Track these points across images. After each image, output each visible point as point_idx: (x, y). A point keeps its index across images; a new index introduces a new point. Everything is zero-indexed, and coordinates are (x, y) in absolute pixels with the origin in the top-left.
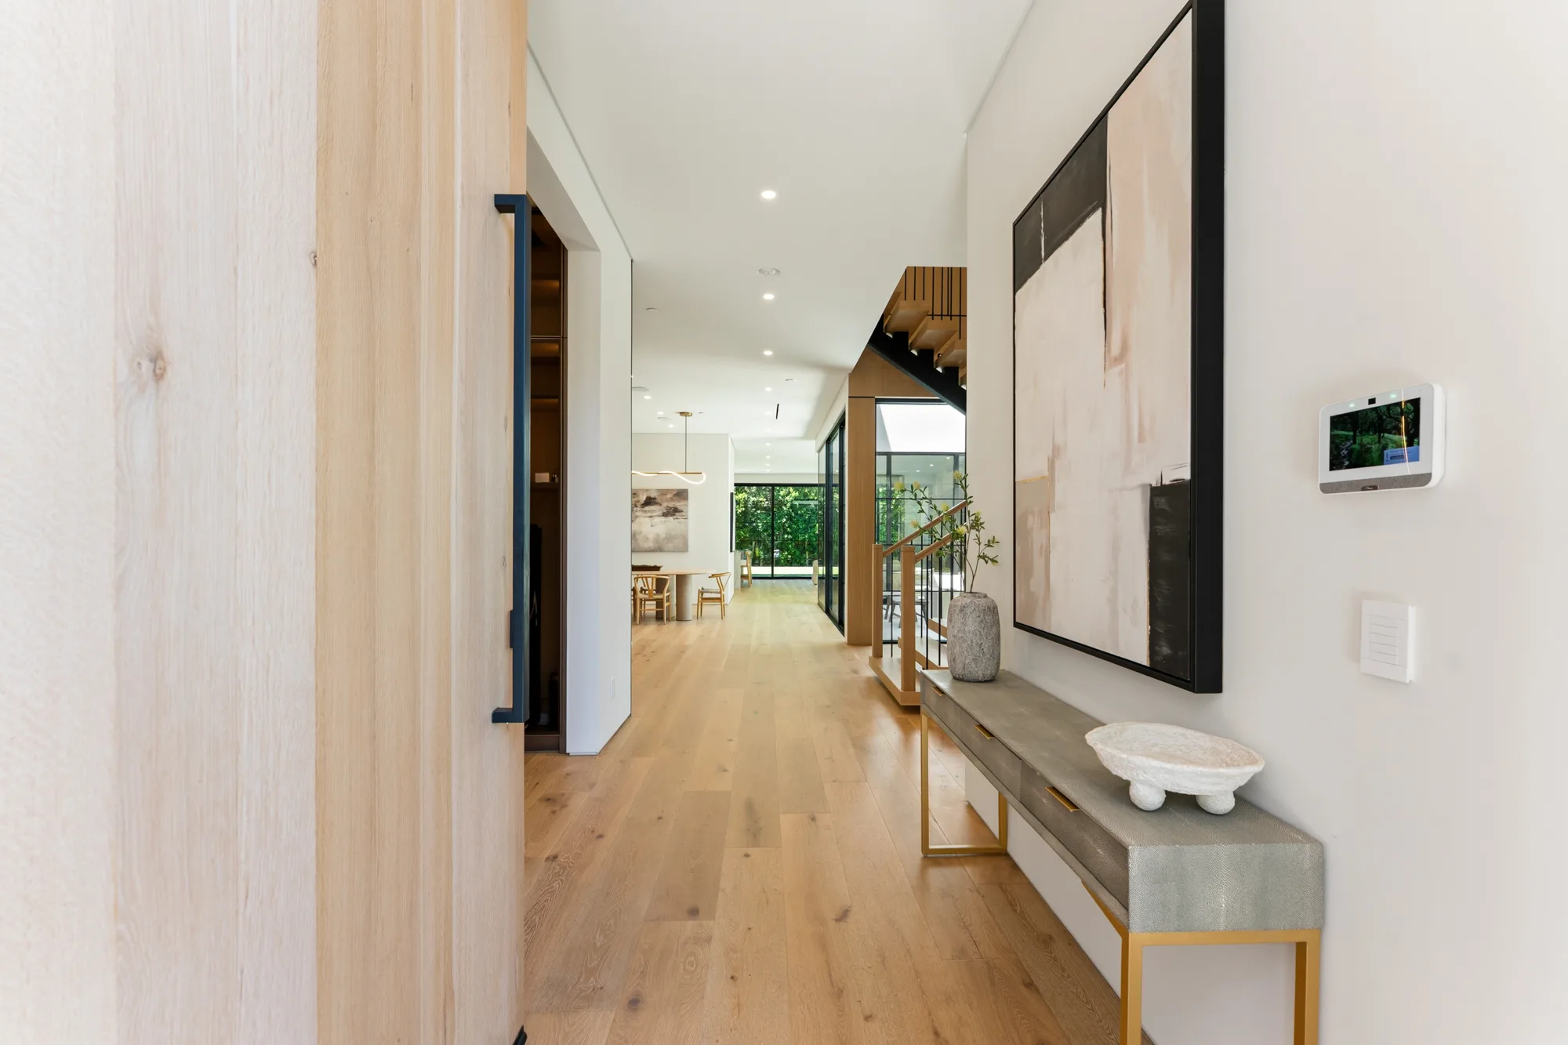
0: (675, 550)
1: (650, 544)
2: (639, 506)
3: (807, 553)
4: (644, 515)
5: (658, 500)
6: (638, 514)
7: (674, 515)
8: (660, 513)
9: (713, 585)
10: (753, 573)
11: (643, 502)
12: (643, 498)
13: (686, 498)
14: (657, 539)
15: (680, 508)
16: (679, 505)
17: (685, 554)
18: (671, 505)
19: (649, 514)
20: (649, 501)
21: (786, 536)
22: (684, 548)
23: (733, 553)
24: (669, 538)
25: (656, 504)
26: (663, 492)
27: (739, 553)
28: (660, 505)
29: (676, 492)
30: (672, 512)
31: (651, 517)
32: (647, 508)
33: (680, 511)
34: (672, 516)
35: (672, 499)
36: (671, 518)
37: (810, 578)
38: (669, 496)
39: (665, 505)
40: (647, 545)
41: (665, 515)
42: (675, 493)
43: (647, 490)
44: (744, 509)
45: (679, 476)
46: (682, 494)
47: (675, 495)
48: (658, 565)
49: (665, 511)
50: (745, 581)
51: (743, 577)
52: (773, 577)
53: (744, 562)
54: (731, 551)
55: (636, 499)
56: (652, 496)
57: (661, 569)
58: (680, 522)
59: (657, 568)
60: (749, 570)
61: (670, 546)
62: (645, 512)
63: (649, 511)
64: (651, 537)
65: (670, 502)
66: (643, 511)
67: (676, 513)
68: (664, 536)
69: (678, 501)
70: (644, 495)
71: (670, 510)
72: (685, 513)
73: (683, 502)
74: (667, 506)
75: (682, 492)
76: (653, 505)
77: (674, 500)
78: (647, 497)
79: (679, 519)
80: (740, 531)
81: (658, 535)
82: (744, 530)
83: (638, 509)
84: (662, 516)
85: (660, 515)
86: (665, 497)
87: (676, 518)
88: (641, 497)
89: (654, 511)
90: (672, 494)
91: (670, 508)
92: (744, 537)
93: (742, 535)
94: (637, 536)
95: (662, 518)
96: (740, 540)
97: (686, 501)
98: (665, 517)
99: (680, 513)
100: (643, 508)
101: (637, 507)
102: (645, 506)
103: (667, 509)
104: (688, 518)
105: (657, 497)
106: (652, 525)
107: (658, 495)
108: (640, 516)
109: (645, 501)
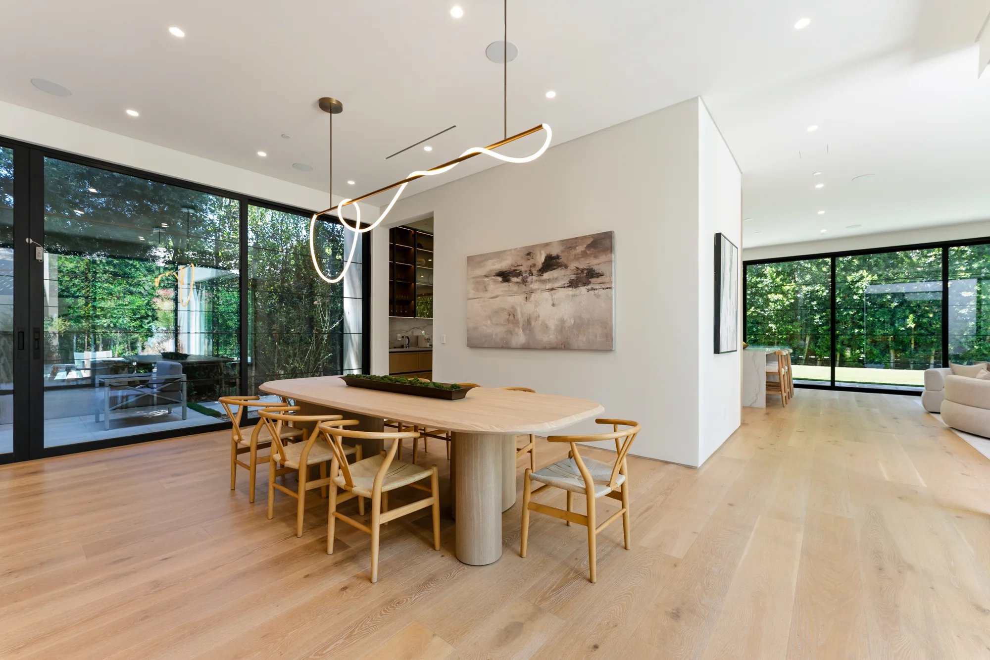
0: (591, 349)
1: (551, 337)
2: (535, 272)
3: (892, 352)
4: (543, 287)
5: (563, 260)
6: (535, 286)
7: (589, 283)
8: (565, 281)
11: (540, 266)
12: (541, 259)
13: (610, 249)
14: (561, 328)
15: (597, 269)
16: (594, 263)
17: (608, 356)
18: (583, 264)
19: (549, 286)
20: (551, 263)
21: (856, 331)
22: (605, 345)
24: (580, 325)
25: (559, 265)
26: (570, 244)
28: (566, 267)
29: (593, 241)
30: (588, 276)
31: (552, 289)
32: (546, 276)
33: (599, 275)
34: (585, 284)
35: (584, 254)
36: (583, 290)
37: (919, 394)
38: (580, 249)
39: (573, 266)
40: (545, 339)
41: (573, 284)
42: (589, 241)
43: (547, 245)
44: (793, 301)
46: (603, 243)
47: (589, 247)
49: (573, 277)
50: (775, 394)
52: (833, 386)
55: (531, 262)
56: (554, 253)
58: (598, 296)
61: (582, 340)
62: (544, 282)
63: (549, 280)
64: (552, 324)
65: (583, 259)
66: (541, 281)
67: (592, 280)
68: (573, 322)
69: (596, 257)
70: (541, 254)
71: (582, 275)
72: (607, 277)
73: (603, 258)
74: (577, 268)
75: (604, 238)
76: (555, 269)
77: (590, 255)
78: (546, 257)
79: (597, 289)
80: (788, 325)
81: (563, 321)
82: (794, 323)
83: (534, 278)
84: (569, 286)
85: (567, 285)
86: (573, 252)
87: (593, 289)
88: (538, 258)
89: (556, 279)
90: (585, 246)
91: (582, 271)
92: (794, 332)
93: (791, 329)
94: (533, 323)
95: (570, 291)
96: (788, 336)
97: (609, 255)
98: (574, 289)
99: (600, 280)
100: (541, 275)
101: (532, 275)
102: (543, 273)
103: (578, 274)
104: (613, 285)
105: (560, 255)
106: (553, 305)
107: (563, 252)
108: (536, 290)
109: (544, 263)
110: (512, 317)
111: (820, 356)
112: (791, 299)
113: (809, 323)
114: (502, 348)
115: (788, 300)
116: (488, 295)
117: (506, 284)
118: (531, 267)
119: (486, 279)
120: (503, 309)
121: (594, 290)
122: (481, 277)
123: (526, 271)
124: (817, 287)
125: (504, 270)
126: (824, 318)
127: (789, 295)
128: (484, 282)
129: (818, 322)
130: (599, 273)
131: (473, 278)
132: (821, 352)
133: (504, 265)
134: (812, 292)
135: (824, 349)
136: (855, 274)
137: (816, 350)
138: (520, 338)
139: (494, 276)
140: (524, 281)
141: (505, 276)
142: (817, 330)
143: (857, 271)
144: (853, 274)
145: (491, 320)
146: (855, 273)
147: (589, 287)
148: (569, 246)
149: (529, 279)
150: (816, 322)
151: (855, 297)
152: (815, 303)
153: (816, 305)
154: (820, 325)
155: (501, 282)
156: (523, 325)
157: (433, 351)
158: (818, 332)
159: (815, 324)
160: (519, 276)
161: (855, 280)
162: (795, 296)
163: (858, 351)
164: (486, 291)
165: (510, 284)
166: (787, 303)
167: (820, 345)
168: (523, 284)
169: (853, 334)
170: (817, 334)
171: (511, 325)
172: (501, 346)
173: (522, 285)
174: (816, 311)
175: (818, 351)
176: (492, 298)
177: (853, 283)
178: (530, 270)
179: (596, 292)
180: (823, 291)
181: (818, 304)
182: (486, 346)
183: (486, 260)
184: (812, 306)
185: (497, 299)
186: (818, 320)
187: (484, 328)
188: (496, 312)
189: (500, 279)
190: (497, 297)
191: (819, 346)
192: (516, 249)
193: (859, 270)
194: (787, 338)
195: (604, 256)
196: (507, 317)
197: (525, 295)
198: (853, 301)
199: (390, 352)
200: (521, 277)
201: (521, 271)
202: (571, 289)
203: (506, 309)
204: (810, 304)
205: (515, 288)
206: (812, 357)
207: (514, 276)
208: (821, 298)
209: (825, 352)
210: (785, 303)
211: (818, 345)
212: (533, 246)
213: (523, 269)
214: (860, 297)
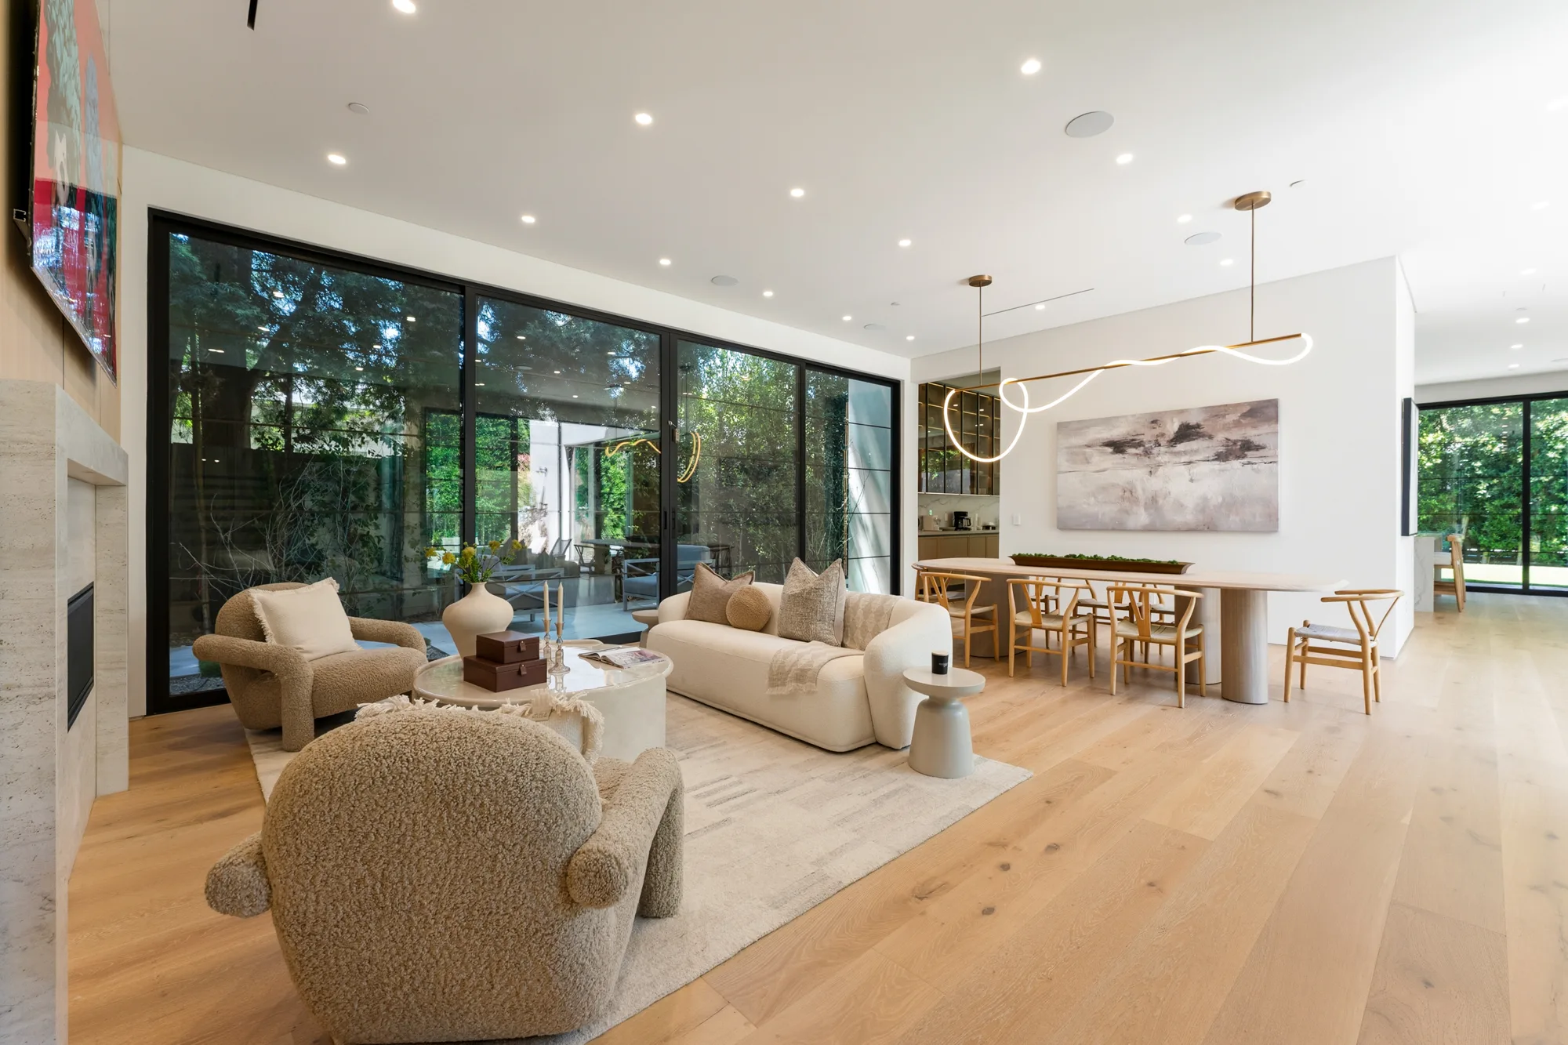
0: (1246, 529)
1: (1189, 517)
2: (1163, 443)
4: (1176, 460)
5: (1205, 429)
6: (1162, 459)
7: (1245, 456)
8: (1211, 454)
9: (1337, 620)
10: (1466, 578)
11: (1172, 436)
12: (1172, 427)
13: (1275, 419)
14: (1203, 507)
15: (1256, 441)
16: (1252, 434)
17: (1272, 538)
18: (1236, 435)
19: (1184, 459)
20: (1187, 433)
21: (1554, 508)
22: (1269, 524)
23: (1411, 538)
24: (1231, 504)
25: (1200, 436)
26: (1217, 412)
27: (1429, 539)
28: (1211, 437)
29: (1248, 408)
30: (1244, 449)
31: (1190, 463)
32: (1180, 447)
33: (1258, 448)
34: (1238, 457)
35: (1237, 424)
36: (1235, 464)
38: (1232, 418)
39: (1221, 436)
40: (1179, 519)
41: (1220, 457)
42: (1245, 410)
43: (1181, 412)
44: (1439, 461)
45: (1235, 353)
46: (1263, 412)
47: (1244, 415)
48: (1179, 560)
49: (1222, 449)
50: (1445, 596)
51: (1440, 585)
52: (1526, 590)
53: (1446, 558)
54: (1405, 531)
55: (1158, 431)
56: (1193, 421)
57: (1189, 570)
58: (1258, 471)
59: (1175, 568)
60: (1459, 572)
61: (1234, 520)
62: (1177, 453)
63: (1185, 453)
64: (1190, 503)
65: (1236, 429)
66: (1172, 453)
67: (1249, 453)
68: (1220, 500)
69: (1254, 427)
70: (1173, 422)
71: (1234, 448)
72: (1270, 449)
73: (1264, 429)
74: (1227, 439)
75: (1267, 407)
76: (1194, 440)
77: (1245, 426)
78: (1180, 426)
79: (1256, 463)
80: (1430, 499)
81: (1205, 499)
82: (1441, 497)
83: (1162, 449)
84: (1216, 459)
85: (1212, 458)
86: (1221, 421)
87: (1249, 463)
88: (1168, 426)
89: (1196, 451)
90: (1239, 415)
91: (1235, 443)
92: (1440, 510)
93: (1436, 506)
94: (1161, 502)
95: (1217, 465)
96: (1430, 516)
97: (1273, 426)
98: (1223, 463)
99: (1261, 453)
100: (1172, 446)
101: (1160, 445)
102: (1176, 444)
103: (1228, 446)
104: (1279, 460)
105: (1202, 423)
106: (1192, 480)
107: (1205, 420)
108: (1166, 463)
109: (1177, 432)
110: (1127, 494)
111: (1488, 549)
112: (1435, 457)
113: (1469, 496)
114: (1113, 530)
115: (1429, 460)
116: (1091, 468)
117: (1120, 456)
118: (1157, 436)
119: (1088, 450)
120: (1114, 485)
121: (1253, 464)
122: (1080, 447)
123: (1150, 441)
124: (1483, 439)
125: (1116, 440)
126: (1495, 488)
127: (1432, 452)
128: (1084, 453)
129: (1484, 495)
130: (1259, 446)
131: (1067, 448)
132: (1490, 542)
133: (1117, 433)
134: (1475, 445)
135: (1495, 536)
136: (1552, 418)
137: (1480, 538)
138: (1142, 517)
139: (1100, 446)
140: (1146, 452)
141: (1118, 447)
142: (1482, 506)
143: (1555, 413)
144: (1548, 417)
145: (1095, 497)
146: (1552, 415)
147: (1245, 461)
148: (1214, 414)
149: (1155, 450)
150: (1480, 494)
151: (1551, 454)
152: (1479, 464)
153: (1480, 468)
154: (1488, 500)
155: (1112, 453)
156: (1146, 503)
157: (1000, 535)
158: (1484, 509)
159: (1480, 496)
160: (1140, 446)
161: (1551, 428)
162: (1444, 453)
163: (1555, 541)
164: (1088, 463)
165: (1126, 456)
166: (1429, 464)
167: (1488, 531)
168: (1145, 456)
169: (1547, 514)
170: (1481, 514)
171: (1127, 504)
172: (1110, 528)
173: (1143, 457)
174: (1479, 476)
175: (1483, 540)
176: (1098, 471)
177: (1549, 432)
178: (1157, 440)
179: (1255, 466)
180: (1494, 446)
181: (1484, 466)
182: (1089, 528)
183: (1088, 427)
184: (1473, 469)
185: (1106, 472)
186: (1485, 492)
187: (1085, 506)
188: (1104, 489)
189: (1110, 450)
190: (1104, 470)
191: (1485, 532)
192: (1134, 416)
193: (1559, 411)
194: (1428, 520)
195: (1266, 426)
196: (1121, 493)
197: (1149, 469)
198: (1548, 461)
199: (919, 536)
200: (1142, 448)
201: (1142, 441)
202: (1218, 462)
203: (1118, 485)
204: (1470, 465)
205: (1134, 460)
206: (1472, 550)
207: (1131, 447)
208: (1489, 456)
209: (1497, 541)
210: (1425, 465)
211: (1484, 529)
212: (1160, 413)
213: (1145, 438)
214: (1561, 454)
